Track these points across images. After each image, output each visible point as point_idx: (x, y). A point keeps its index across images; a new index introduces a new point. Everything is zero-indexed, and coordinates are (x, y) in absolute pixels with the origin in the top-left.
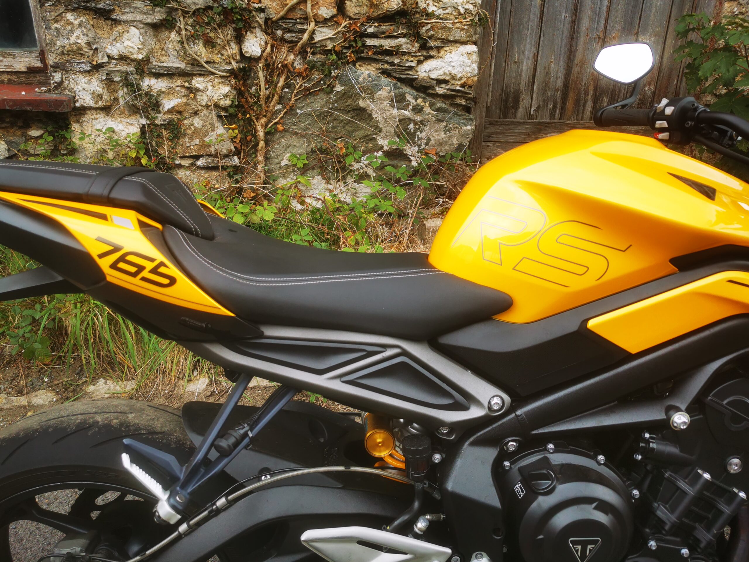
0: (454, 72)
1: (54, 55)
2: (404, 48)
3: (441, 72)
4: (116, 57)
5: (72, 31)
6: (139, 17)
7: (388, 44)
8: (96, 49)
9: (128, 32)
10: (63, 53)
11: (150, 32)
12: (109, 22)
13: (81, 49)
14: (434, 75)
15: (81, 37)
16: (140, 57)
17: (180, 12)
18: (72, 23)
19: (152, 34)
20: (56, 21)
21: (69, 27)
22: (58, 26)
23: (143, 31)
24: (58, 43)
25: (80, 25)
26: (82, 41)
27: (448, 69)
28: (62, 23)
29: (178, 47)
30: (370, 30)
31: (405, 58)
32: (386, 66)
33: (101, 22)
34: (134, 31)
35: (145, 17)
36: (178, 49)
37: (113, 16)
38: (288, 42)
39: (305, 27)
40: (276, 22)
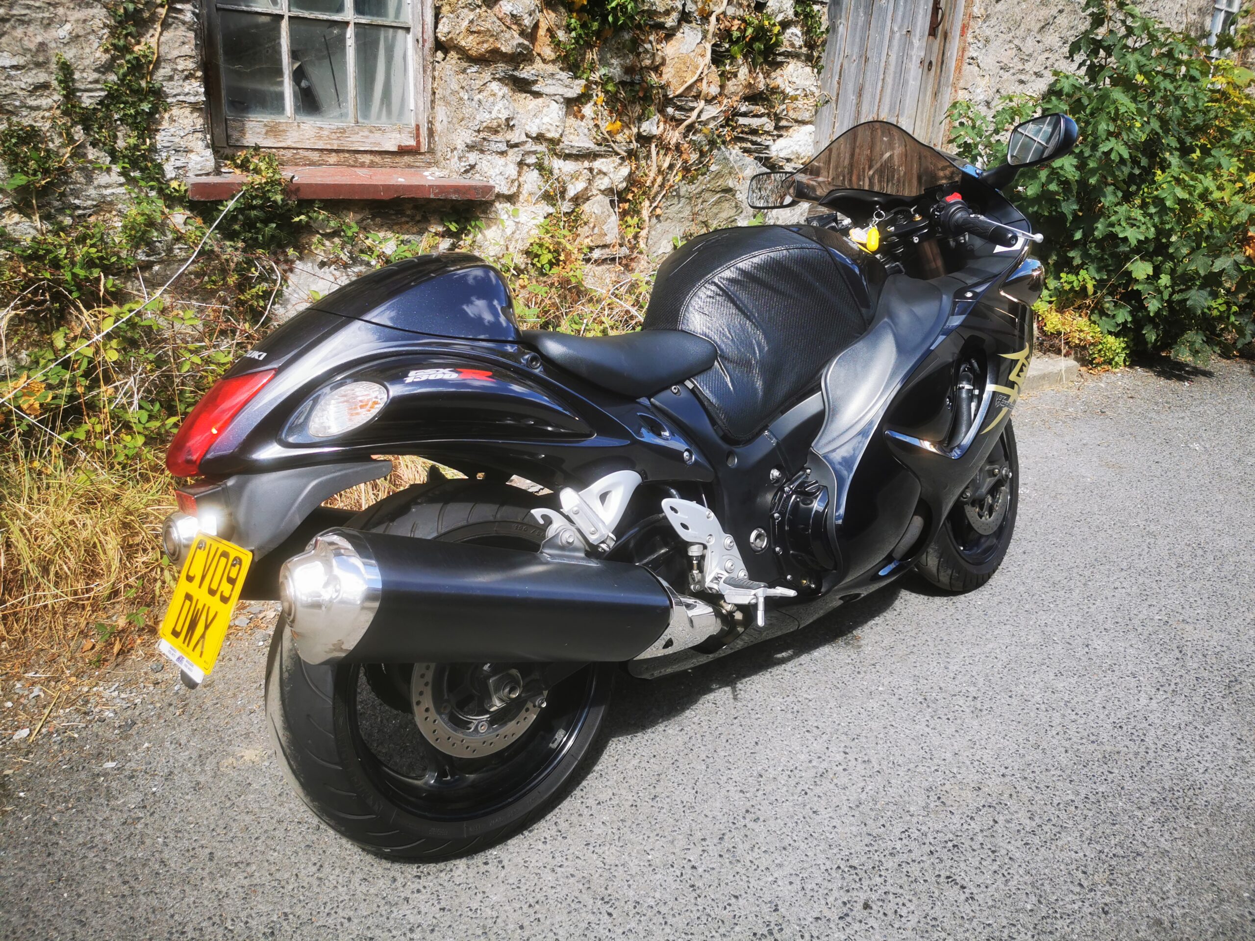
0: (800, 151)
1: (470, 132)
2: (766, 129)
3: (789, 151)
4: (534, 136)
5: (493, 104)
6: (561, 90)
7: (755, 122)
8: (513, 125)
9: (548, 106)
10: (480, 130)
11: (565, 107)
12: (528, 96)
13: (499, 125)
14: (782, 155)
15: (503, 111)
18: (495, 95)
19: (568, 110)
20: (480, 91)
21: (491, 99)
22: (480, 96)
23: (561, 106)
24: (478, 117)
25: (502, 97)
26: (503, 116)
27: (796, 148)
28: (485, 94)
29: (591, 123)
30: (743, 109)
31: (763, 137)
32: (749, 145)
34: (553, 106)
35: (566, 90)
36: (590, 126)
37: (535, 88)
38: (677, 120)
39: (694, 104)
40: (672, 99)
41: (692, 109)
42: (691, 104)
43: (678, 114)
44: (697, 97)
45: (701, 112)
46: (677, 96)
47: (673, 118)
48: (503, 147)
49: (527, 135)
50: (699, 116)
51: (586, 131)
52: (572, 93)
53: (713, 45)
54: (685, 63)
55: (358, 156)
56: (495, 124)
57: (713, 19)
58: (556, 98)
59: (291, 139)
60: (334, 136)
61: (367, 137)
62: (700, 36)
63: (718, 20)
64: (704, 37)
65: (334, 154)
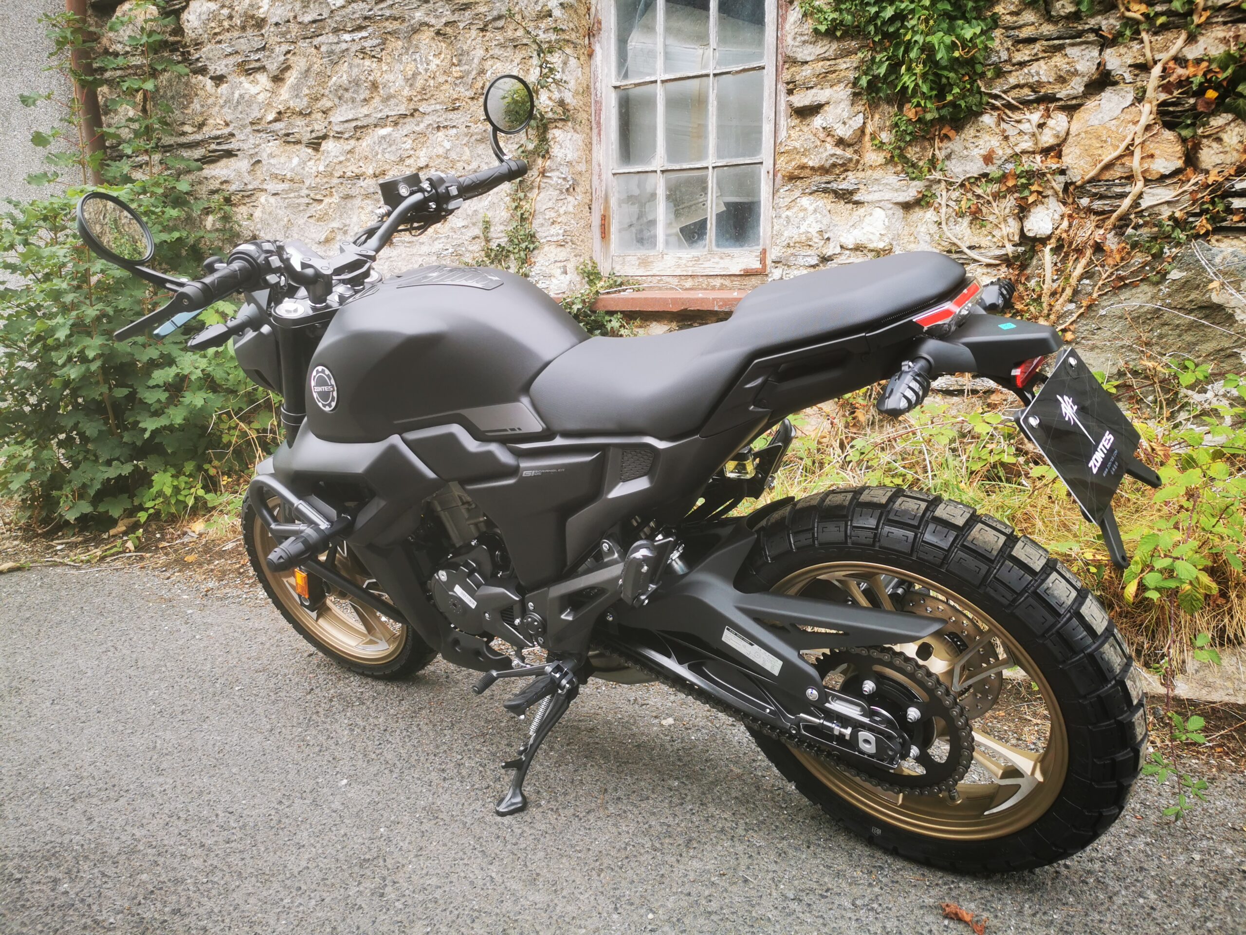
1: (778, 248)
4: (851, 247)
5: (804, 219)
6: (888, 195)
8: (828, 239)
9: (871, 214)
10: (788, 246)
11: (900, 212)
12: (850, 206)
13: (810, 240)
15: (814, 224)
16: (881, 245)
17: (943, 184)
18: (806, 210)
19: (902, 215)
20: (789, 208)
21: (801, 214)
22: (788, 213)
23: (891, 212)
24: (786, 234)
25: (815, 211)
26: (813, 231)
28: (795, 210)
29: (934, 228)
30: (1241, 186)
33: (841, 205)
34: (879, 214)
35: (897, 194)
36: (932, 232)
37: (856, 198)
38: (1097, 213)
39: (1127, 189)
40: (1082, 187)
41: (1123, 196)
42: (1118, 190)
43: (1098, 205)
44: (1130, 178)
45: (1140, 196)
46: (1089, 181)
47: (1089, 210)
48: (814, 261)
49: (842, 247)
50: (1136, 204)
51: (928, 238)
52: (904, 197)
53: (1159, 105)
54: (1098, 137)
55: (710, 280)
56: (804, 238)
57: (1157, 71)
58: (881, 204)
59: (657, 268)
60: (691, 264)
61: (717, 263)
62: (1130, 98)
63: (1164, 70)
64: (1140, 99)
65: (690, 279)
